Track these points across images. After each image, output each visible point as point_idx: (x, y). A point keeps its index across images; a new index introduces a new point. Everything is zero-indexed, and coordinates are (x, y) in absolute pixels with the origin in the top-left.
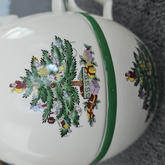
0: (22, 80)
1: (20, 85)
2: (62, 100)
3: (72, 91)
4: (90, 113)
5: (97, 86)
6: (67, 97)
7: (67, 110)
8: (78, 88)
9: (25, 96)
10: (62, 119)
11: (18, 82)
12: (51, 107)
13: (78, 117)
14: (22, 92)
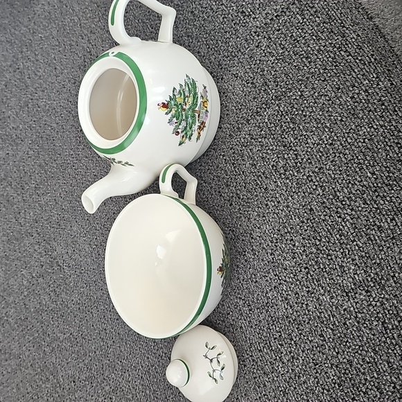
0: (166, 103)
1: (165, 106)
2: (187, 121)
3: (193, 117)
4: (199, 133)
5: (207, 116)
6: (190, 120)
7: (188, 128)
8: (197, 115)
9: (167, 114)
10: (183, 133)
11: (164, 104)
12: (180, 124)
13: (192, 135)
14: (166, 110)
